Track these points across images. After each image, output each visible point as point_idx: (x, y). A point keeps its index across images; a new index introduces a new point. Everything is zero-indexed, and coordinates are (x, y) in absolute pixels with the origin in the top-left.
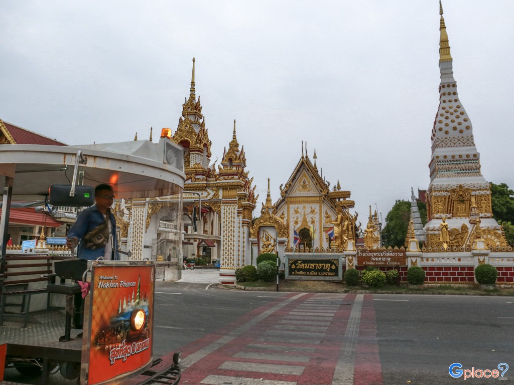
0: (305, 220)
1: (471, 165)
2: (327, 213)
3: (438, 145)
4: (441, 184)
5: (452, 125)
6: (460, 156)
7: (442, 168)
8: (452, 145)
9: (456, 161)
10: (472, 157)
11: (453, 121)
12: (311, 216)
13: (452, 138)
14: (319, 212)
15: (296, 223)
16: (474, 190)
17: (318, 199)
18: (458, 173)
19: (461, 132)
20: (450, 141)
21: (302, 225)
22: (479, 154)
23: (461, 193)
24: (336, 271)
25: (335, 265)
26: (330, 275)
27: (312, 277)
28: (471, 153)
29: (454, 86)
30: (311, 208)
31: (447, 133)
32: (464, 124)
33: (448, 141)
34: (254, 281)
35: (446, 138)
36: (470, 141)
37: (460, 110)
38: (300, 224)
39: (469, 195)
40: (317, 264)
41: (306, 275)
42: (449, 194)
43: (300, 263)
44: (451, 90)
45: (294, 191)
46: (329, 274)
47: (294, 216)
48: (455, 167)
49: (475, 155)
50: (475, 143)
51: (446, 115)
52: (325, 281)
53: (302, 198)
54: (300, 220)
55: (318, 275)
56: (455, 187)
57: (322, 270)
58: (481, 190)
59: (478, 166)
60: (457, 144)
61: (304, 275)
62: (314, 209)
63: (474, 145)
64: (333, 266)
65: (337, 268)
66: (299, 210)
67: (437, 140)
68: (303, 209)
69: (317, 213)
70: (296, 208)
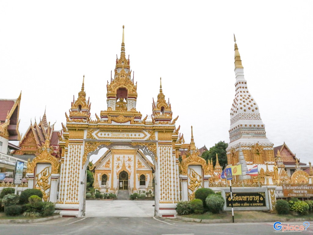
0: (124, 165)
1: (260, 131)
2: (139, 161)
3: (241, 118)
4: (245, 142)
5: (247, 106)
6: (254, 126)
7: (244, 132)
8: (249, 118)
9: (252, 128)
10: (260, 127)
11: (248, 104)
12: (128, 162)
13: (248, 114)
15: (118, 167)
16: (264, 147)
17: (133, 151)
18: (253, 136)
19: (253, 111)
20: (247, 116)
21: (122, 169)
22: (265, 125)
23: (257, 148)
24: (263, 202)
25: (263, 197)
26: (259, 206)
27: (246, 207)
28: (260, 124)
29: (246, 83)
30: (129, 157)
31: (245, 110)
32: (254, 106)
33: (246, 116)
34: (202, 213)
35: (245, 114)
36: (258, 117)
37: (251, 98)
38: (120, 168)
39: (262, 150)
40: (249, 197)
41: (241, 206)
42: (251, 149)
43: (235, 196)
44: (244, 85)
46: (259, 204)
47: (117, 162)
48: (252, 132)
49: (262, 126)
50: (261, 118)
51: (243, 100)
52: (256, 211)
53: (123, 150)
54: (121, 165)
55: (250, 206)
56: (253, 145)
57: (253, 202)
58: (268, 147)
59: (265, 132)
60: (251, 118)
61: (239, 206)
62: (130, 158)
63: (261, 119)
64: (261, 197)
65: (264, 199)
66: (120, 158)
67: (240, 115)
68: (123, 158)
69: (132, 161)
70: (118, 157)
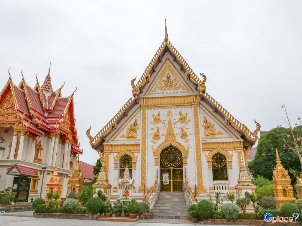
0: (170, 133)
2: (206, 121)
12: (179, 125)
14: (193, 120)
15: (157, 137)
17: (191, 100)
21: (166, 141)
30: (180, 114)
38: (162, 139)
45: (153, 89)
47: (154, 127)
53: (166, 99)
54: (163, 131)
62: (185, 115)
66: (162, 118)
68: (167, 116)
69: (190, 121)
70: (156, 115)
